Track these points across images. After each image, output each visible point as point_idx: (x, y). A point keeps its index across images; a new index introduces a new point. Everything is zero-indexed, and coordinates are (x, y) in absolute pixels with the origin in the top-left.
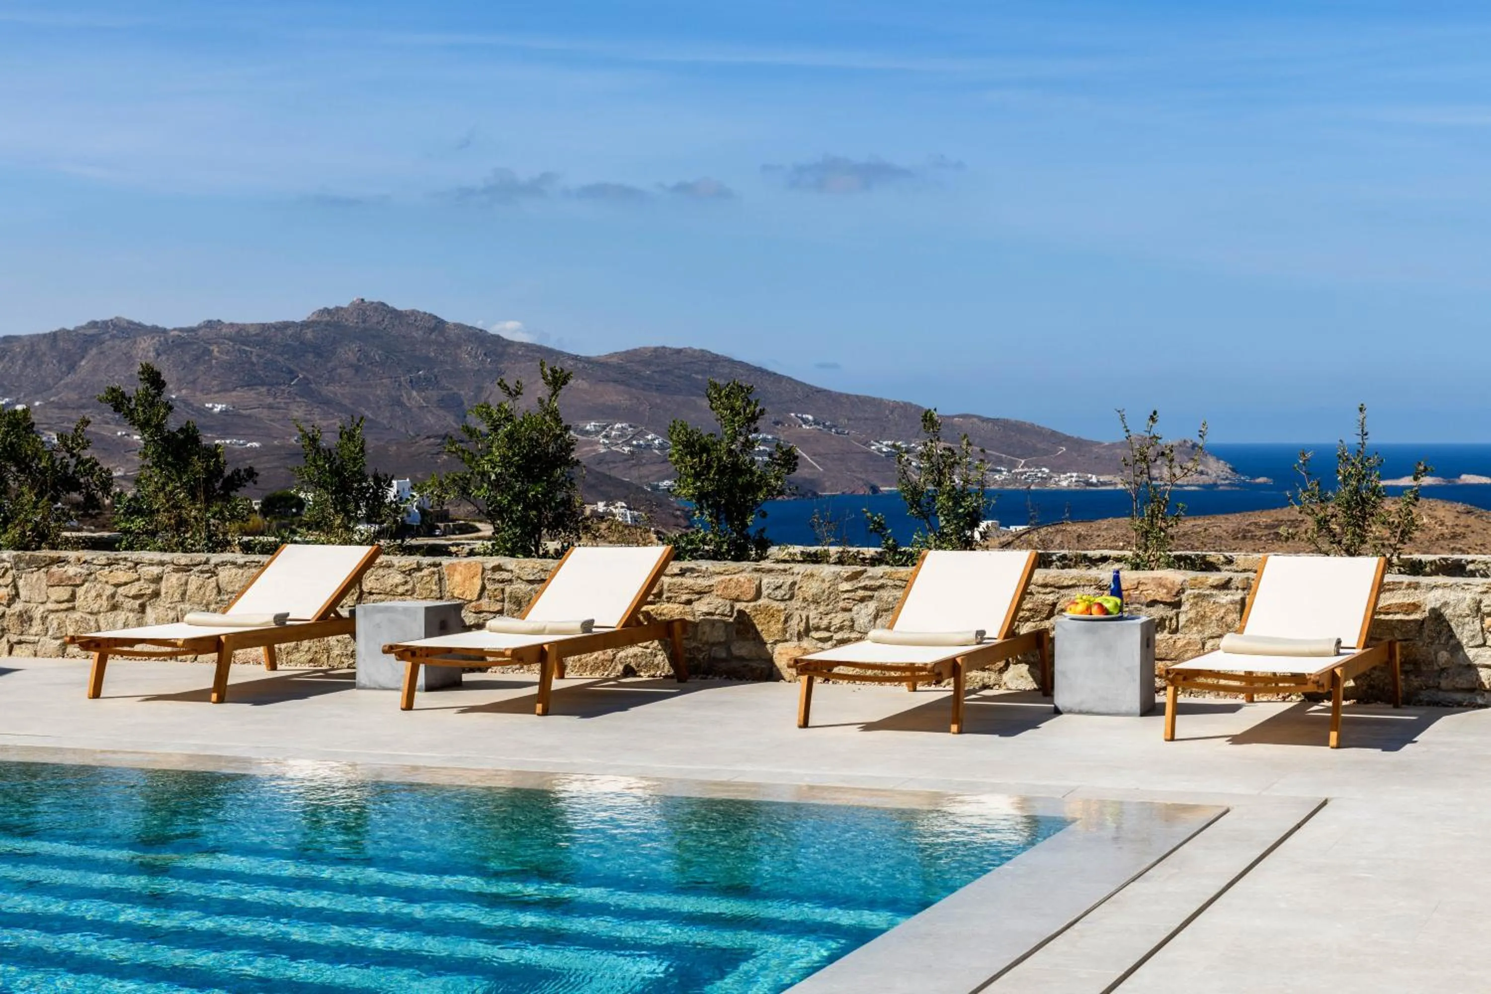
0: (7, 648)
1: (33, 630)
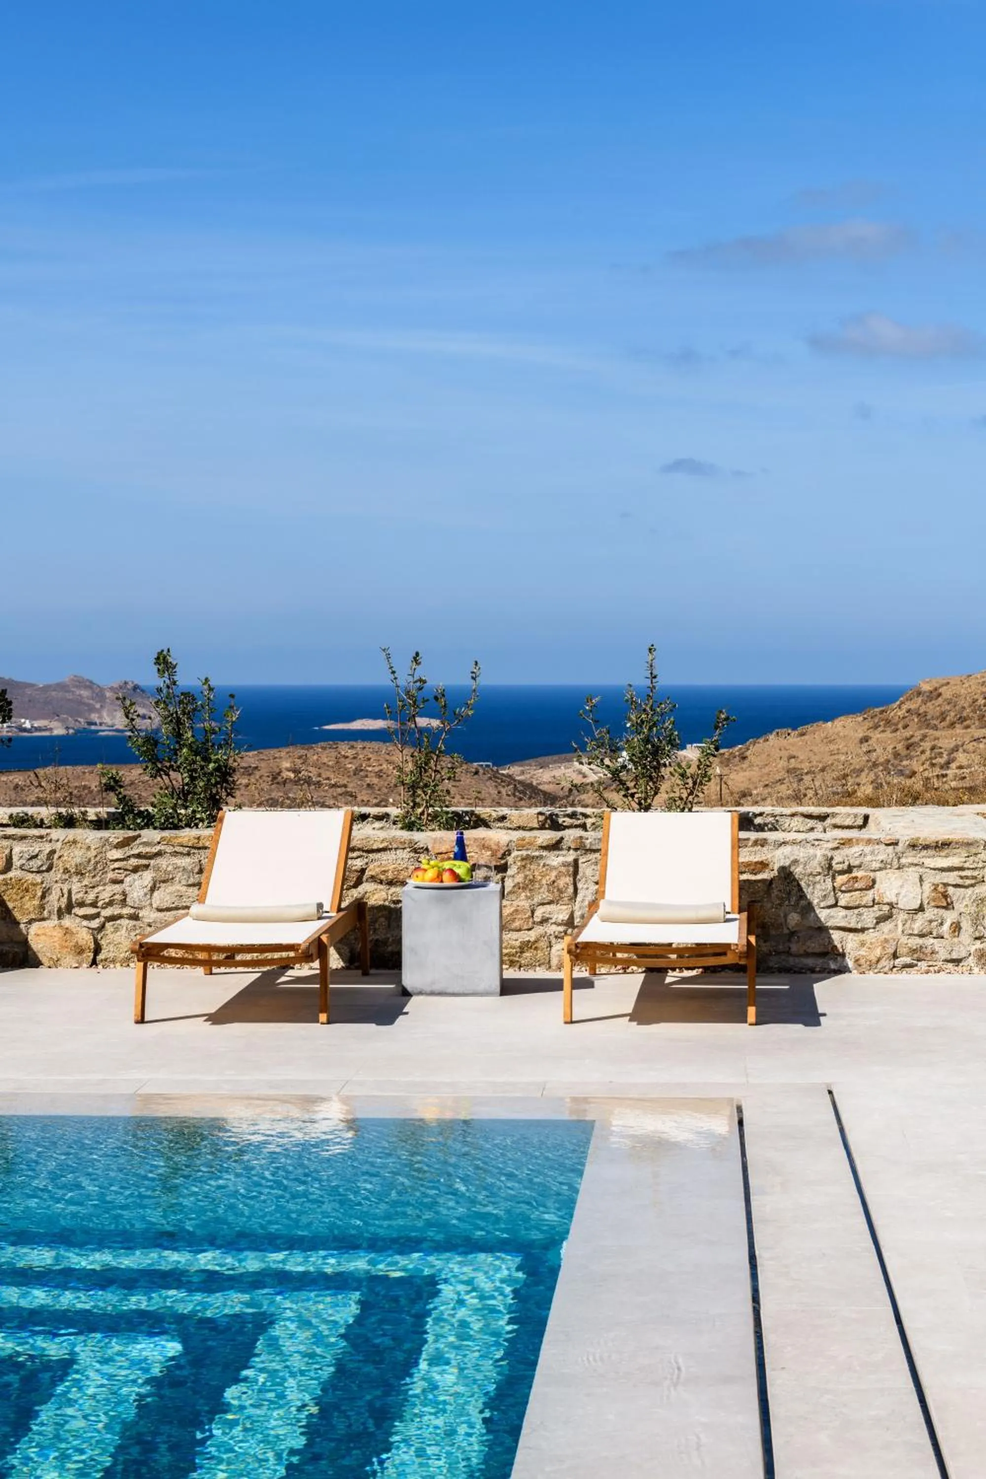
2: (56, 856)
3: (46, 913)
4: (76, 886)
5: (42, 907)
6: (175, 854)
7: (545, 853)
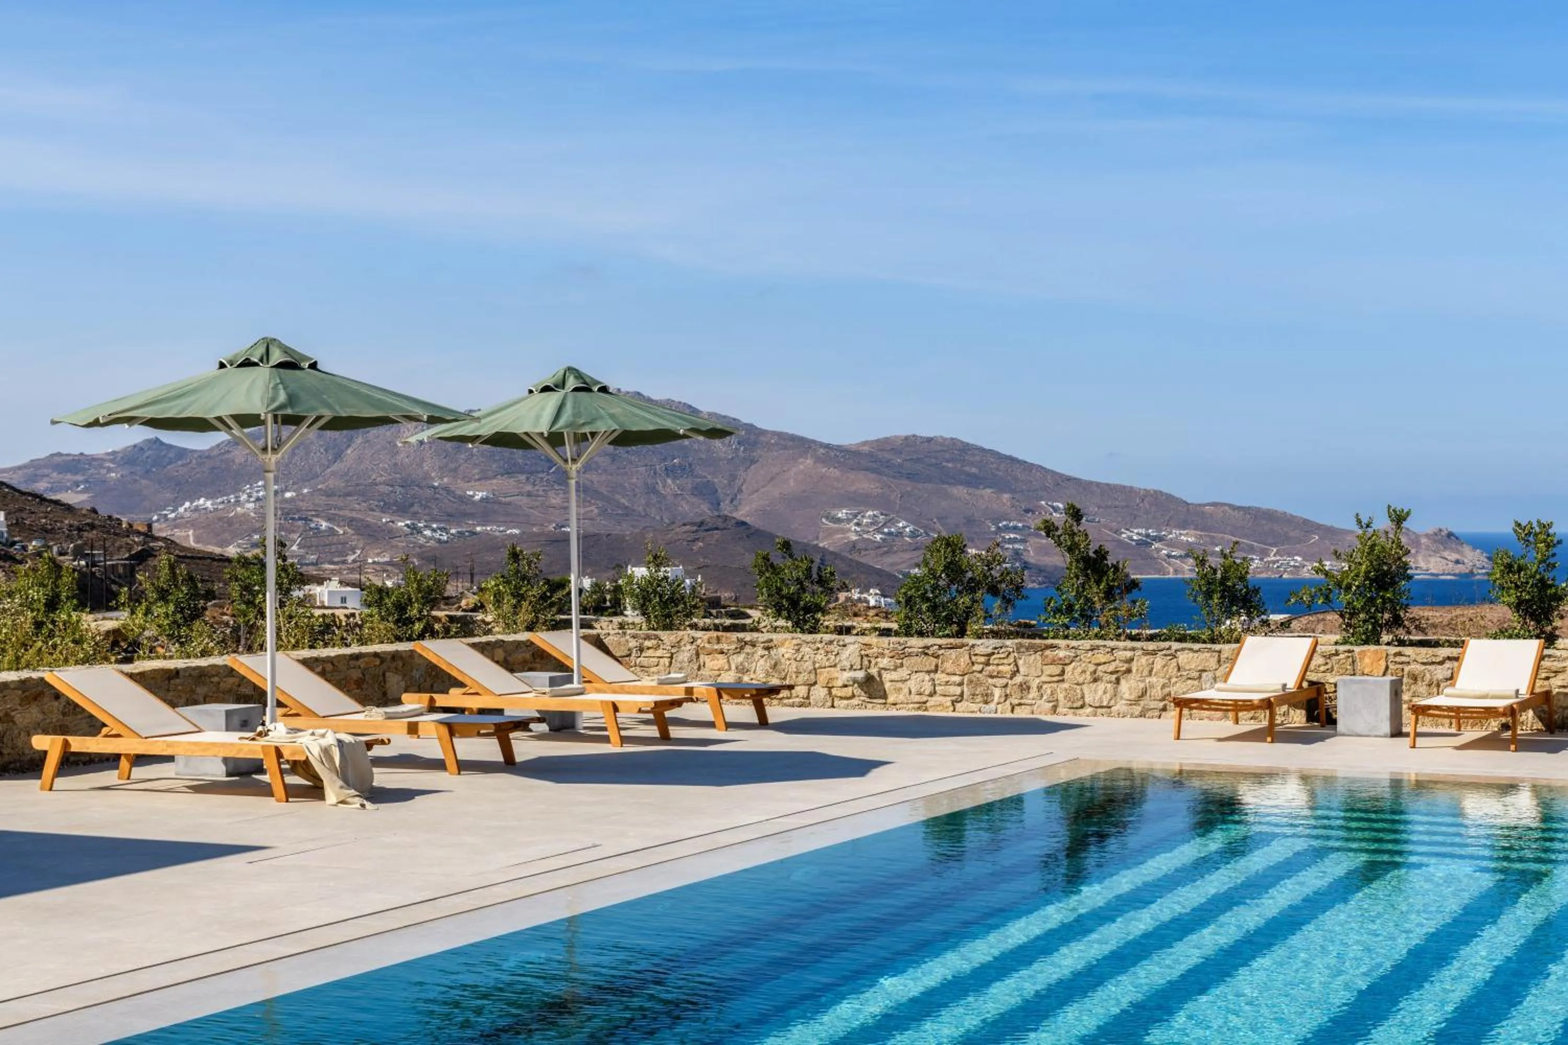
0: (1010, 708)
1: (1031, 696)
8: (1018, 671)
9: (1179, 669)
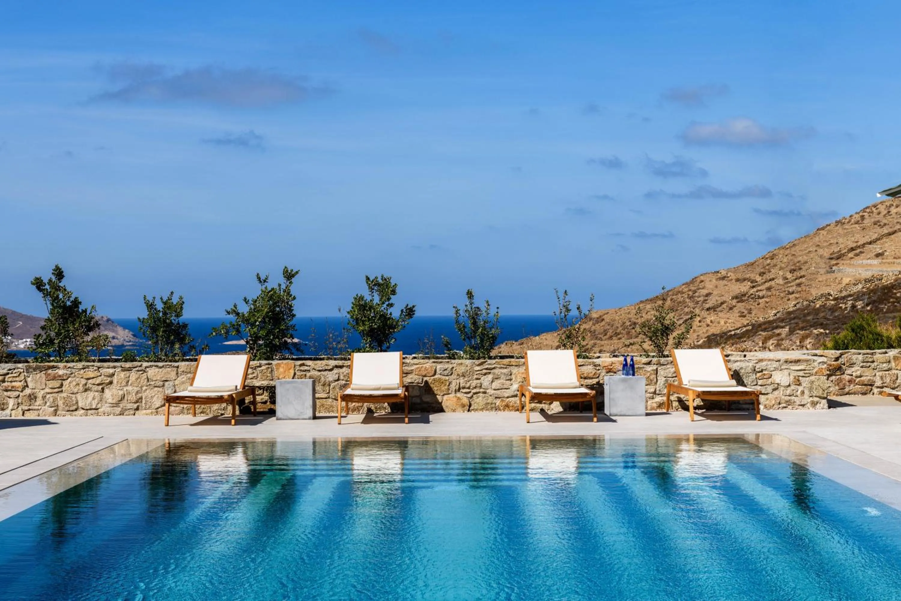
0: (21, 413)
1: (37, 403)
2: (454, 369)
3: (450, 392)
4: (462, 381)
5: (449, 389)
6: (501, 368)
7: (645, 366)
8: (27, 386)
9: (148, 380)
